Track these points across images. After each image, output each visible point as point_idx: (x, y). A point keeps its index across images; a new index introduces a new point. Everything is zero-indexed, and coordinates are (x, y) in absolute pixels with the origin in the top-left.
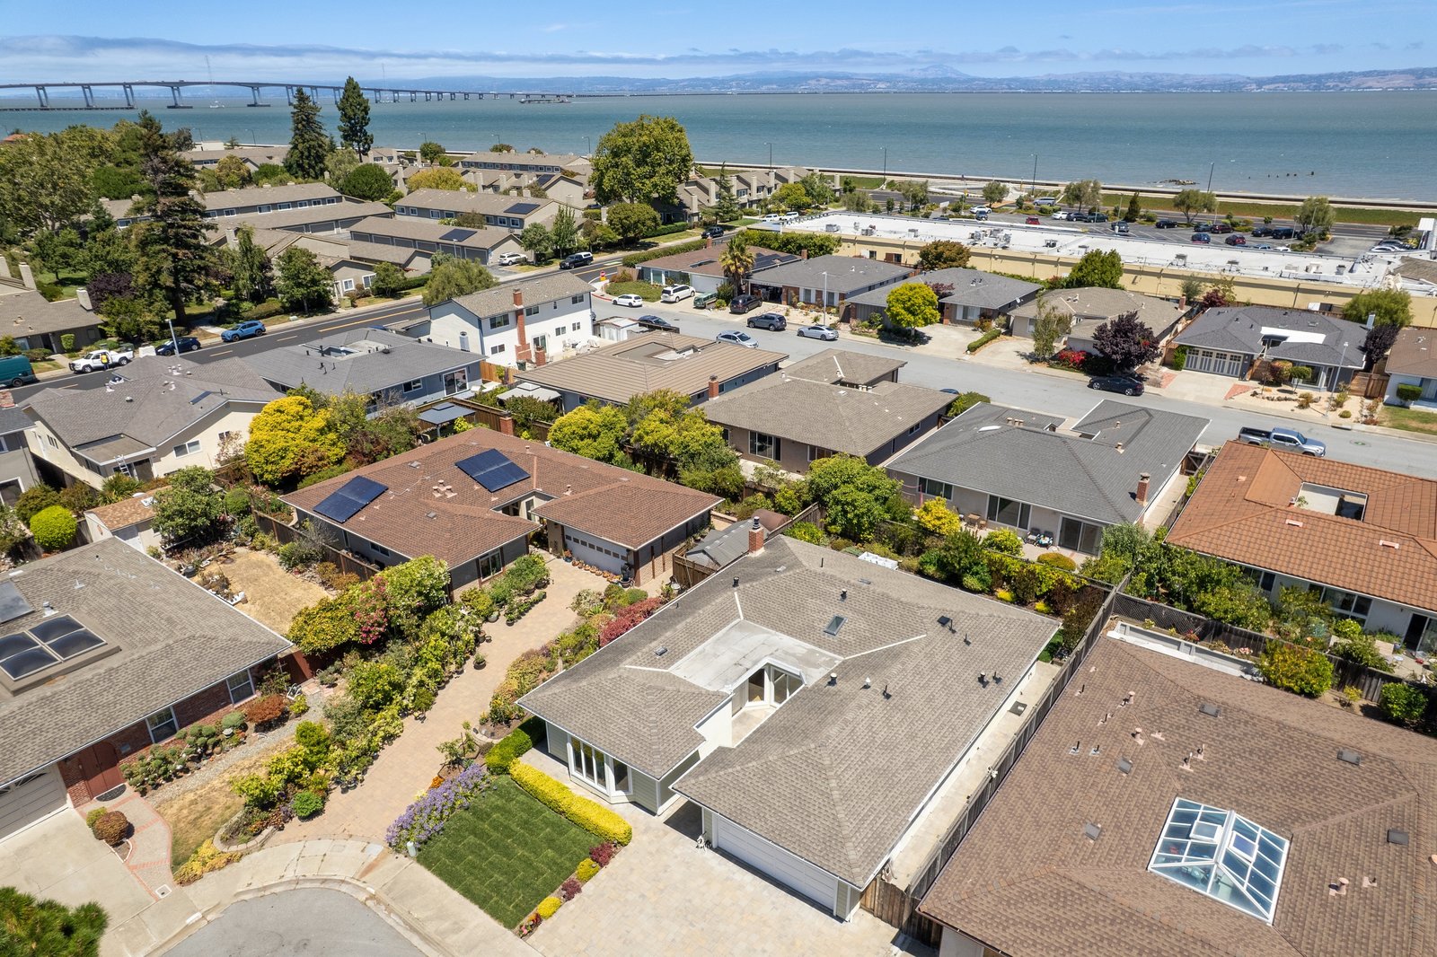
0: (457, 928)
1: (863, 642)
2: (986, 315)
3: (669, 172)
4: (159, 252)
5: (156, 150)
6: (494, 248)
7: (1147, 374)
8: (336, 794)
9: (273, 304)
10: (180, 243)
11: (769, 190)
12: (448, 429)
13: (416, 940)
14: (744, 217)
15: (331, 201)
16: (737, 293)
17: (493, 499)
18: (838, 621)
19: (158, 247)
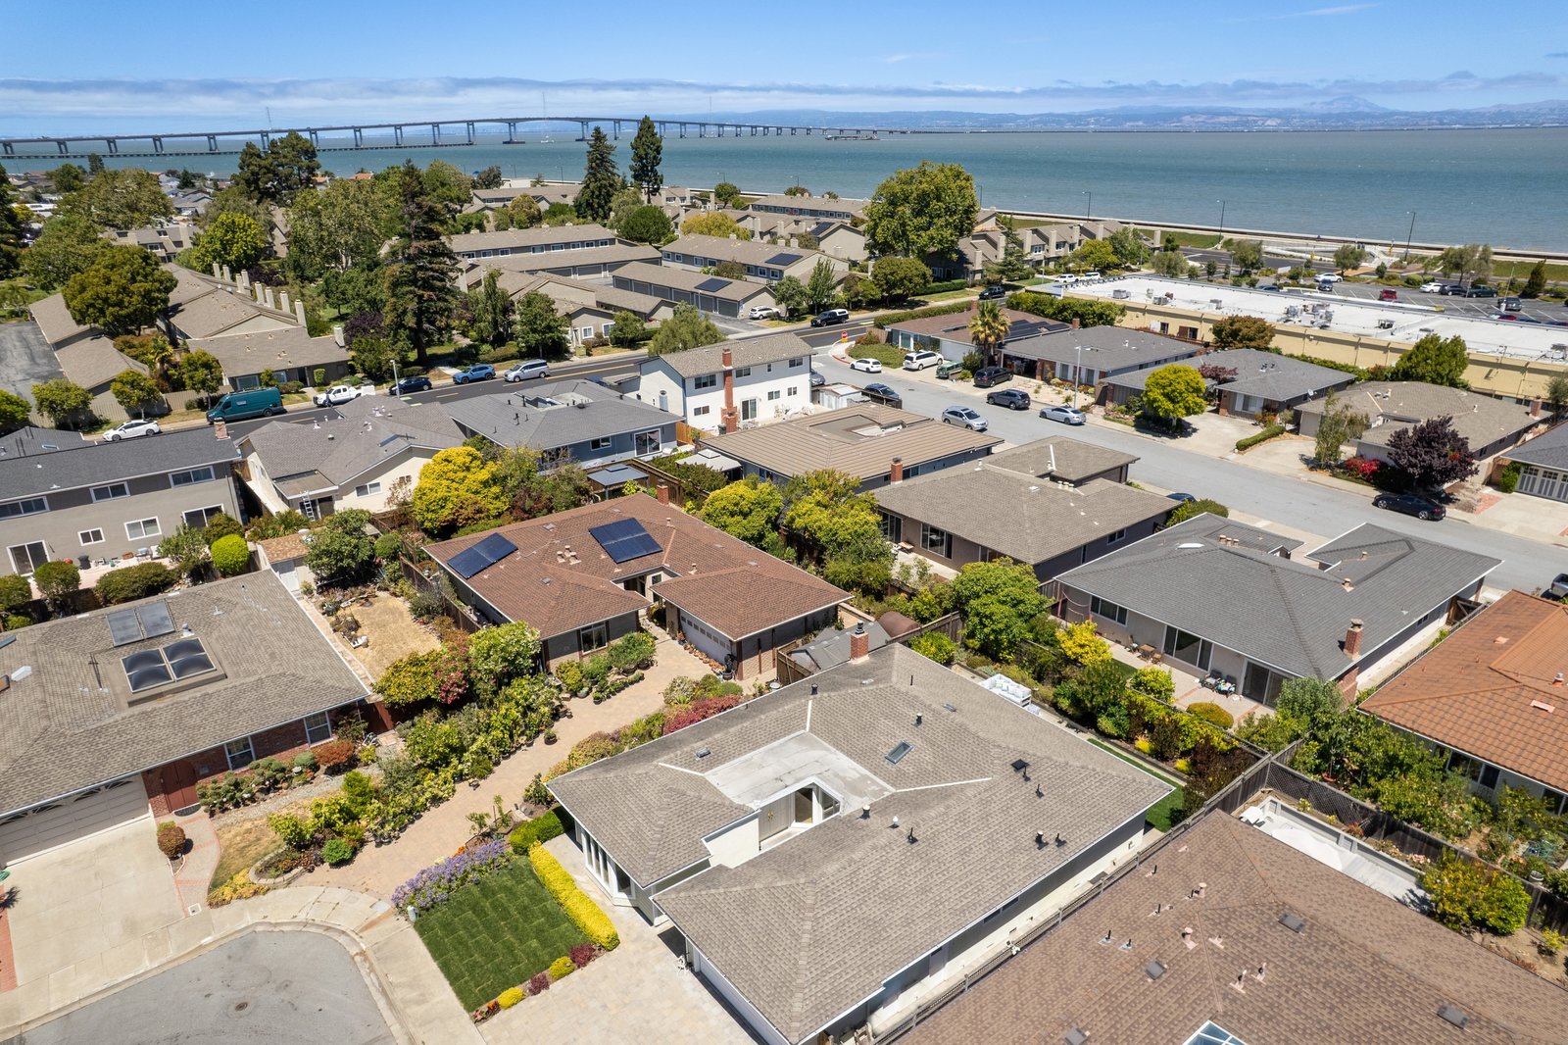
0: (422, 1000)
1: (922, 776)
2: (1271, 408)
3: (948, 224)
4: (407, 293)
5: (414, 195)
6: (745, 300)
7: (1462, 496)
8: (370, 848)
9: (511, 348)
10: (427, 285)
11: (1072, 247)
12: (617, 492)
13: (382, 1004)
14: (1037, 276)
15: (604, 243)
16: (986, 365)
17: (617, 570)
18: (905, 746)
19: (406, 289)
